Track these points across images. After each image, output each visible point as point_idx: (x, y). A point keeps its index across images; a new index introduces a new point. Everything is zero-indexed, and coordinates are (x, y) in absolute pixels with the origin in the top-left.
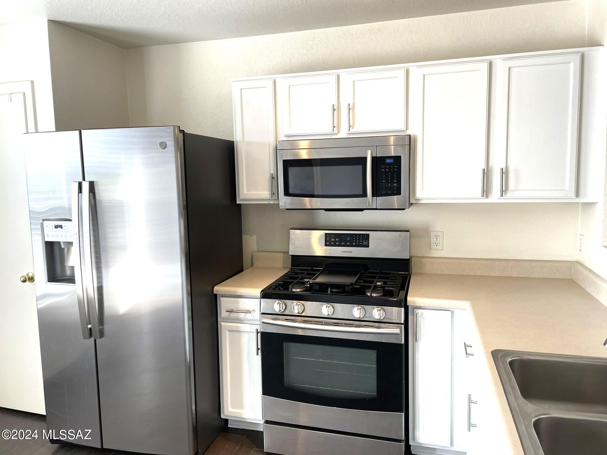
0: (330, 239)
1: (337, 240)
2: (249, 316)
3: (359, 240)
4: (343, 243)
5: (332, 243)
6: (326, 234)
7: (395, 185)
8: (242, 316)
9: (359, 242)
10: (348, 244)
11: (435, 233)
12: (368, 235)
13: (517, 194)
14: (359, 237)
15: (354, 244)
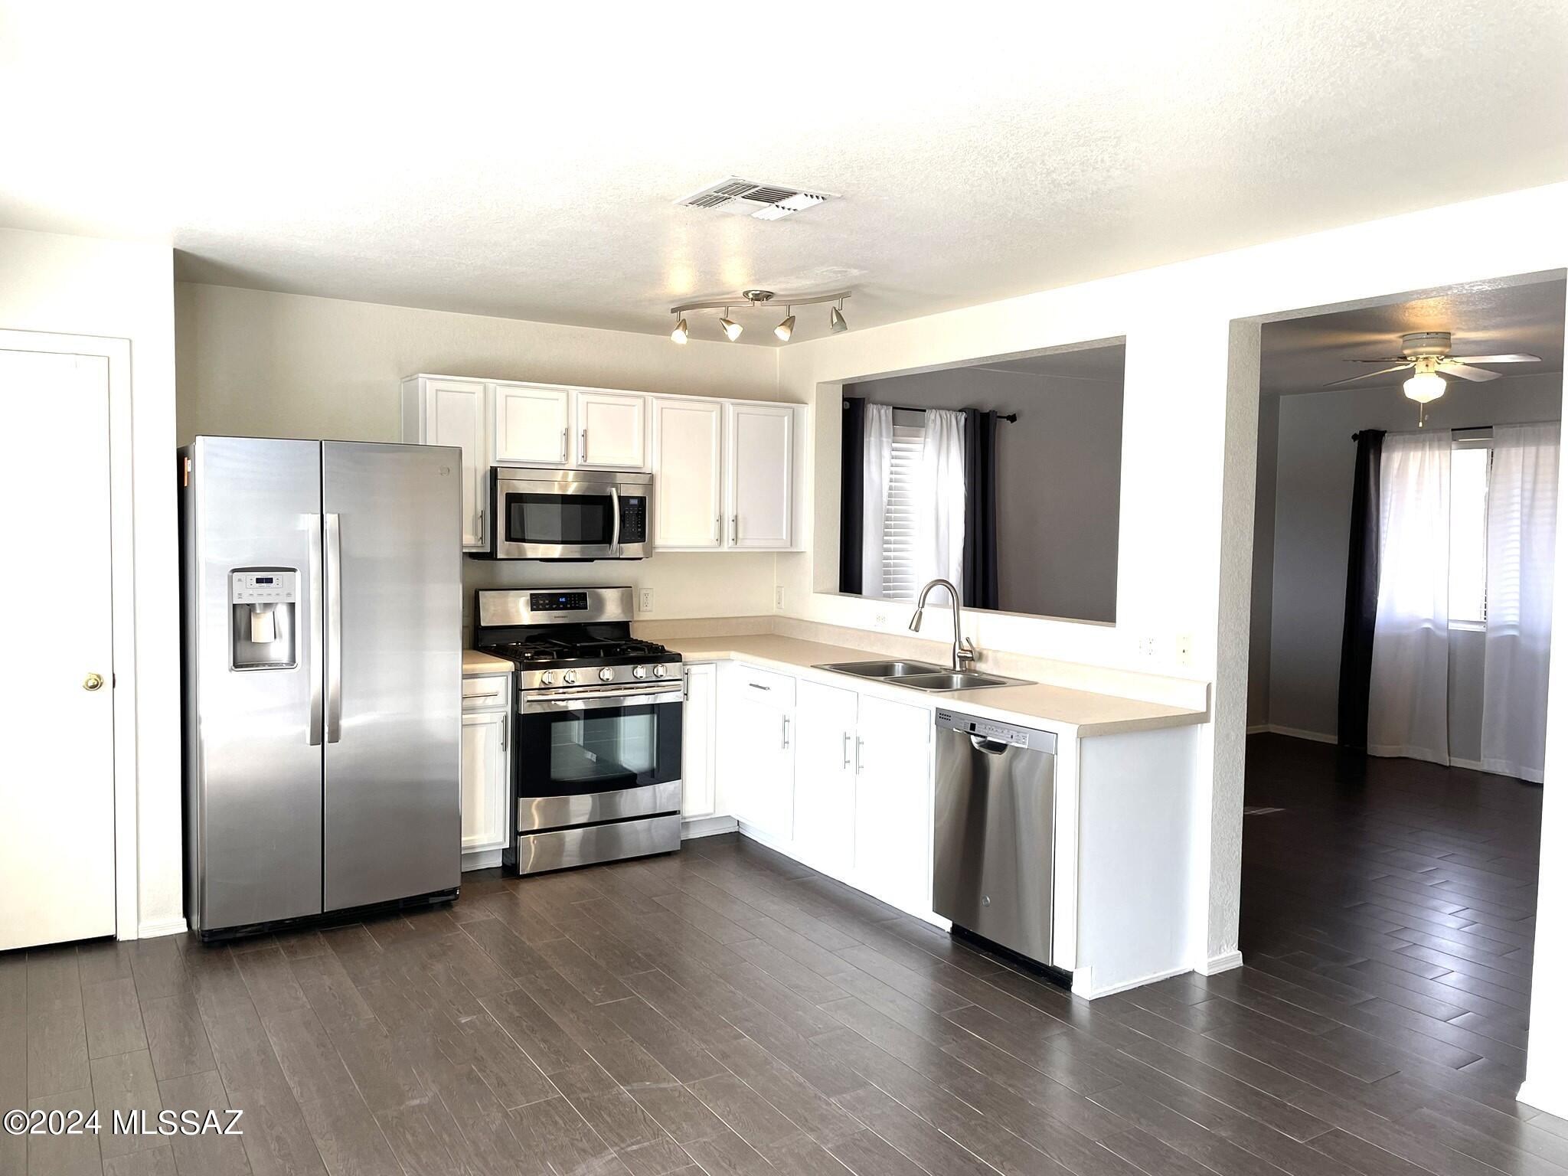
0: (537, 601)
1: (547, 602)
2: (490, 701)
3: (575, 600)
4: (554, 606)
5: (541, 607)
6: (531, 594)
7: (639, 530)
8: (479, 702)
9: (575, 603)
10: (561, 606)
11: (644, 591)
12: (585, 594)
13: (748, 543)
14: (575, 598)
15: (569, 606)
